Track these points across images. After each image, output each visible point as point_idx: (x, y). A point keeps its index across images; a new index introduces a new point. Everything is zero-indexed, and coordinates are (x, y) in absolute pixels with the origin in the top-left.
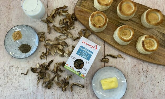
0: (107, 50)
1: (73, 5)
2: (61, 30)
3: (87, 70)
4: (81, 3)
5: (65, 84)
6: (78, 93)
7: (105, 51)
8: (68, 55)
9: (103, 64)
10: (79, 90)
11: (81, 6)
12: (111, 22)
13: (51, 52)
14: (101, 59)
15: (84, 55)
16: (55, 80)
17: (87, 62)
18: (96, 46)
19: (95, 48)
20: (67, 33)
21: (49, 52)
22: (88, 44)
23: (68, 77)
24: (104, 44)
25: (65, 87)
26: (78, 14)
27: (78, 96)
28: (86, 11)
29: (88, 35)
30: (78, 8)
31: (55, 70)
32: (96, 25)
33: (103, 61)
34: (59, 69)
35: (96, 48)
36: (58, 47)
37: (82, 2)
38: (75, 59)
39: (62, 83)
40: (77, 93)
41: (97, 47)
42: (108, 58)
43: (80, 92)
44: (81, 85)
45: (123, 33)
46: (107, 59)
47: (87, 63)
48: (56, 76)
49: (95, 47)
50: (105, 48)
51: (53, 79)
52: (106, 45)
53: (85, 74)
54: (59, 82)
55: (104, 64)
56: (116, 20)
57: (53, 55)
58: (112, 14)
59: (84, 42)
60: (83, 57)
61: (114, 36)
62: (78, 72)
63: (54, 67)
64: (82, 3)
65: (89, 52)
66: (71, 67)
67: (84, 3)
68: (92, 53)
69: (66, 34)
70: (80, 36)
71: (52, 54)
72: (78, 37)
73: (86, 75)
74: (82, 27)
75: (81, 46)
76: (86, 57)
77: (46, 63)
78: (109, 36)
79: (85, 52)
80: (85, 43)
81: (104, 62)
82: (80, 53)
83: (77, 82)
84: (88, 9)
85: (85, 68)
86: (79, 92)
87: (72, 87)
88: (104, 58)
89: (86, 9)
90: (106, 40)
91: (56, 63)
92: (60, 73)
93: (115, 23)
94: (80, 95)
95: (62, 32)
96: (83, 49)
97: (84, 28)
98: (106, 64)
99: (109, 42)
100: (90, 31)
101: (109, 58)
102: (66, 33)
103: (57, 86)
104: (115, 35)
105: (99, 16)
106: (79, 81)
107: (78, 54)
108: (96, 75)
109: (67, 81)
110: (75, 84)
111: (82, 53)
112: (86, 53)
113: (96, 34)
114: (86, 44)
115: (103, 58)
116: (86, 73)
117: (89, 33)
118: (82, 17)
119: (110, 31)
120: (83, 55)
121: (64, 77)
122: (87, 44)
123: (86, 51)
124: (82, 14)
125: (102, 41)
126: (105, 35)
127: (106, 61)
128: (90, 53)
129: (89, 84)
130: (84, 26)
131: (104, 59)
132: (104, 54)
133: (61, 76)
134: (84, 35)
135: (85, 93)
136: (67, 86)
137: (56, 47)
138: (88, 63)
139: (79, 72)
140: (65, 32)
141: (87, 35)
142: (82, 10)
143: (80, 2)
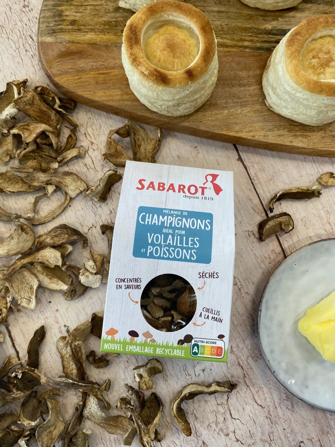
0: (261, 178)
1: (28, 48)
2: (22, 180)
3: (222, 316)
4: (54, 16)
5: (146, 412)
6: (221, 425)
7: (258, 187)
8: (99, 276)
9: (271, 245)
10: (221, 409)
11: (62, 31)
12: (227, 46)
13: (17, 297)
14: (256, 230)
15: (176, 247)
16: (91, 415)
17: (202, 275)
18: (210, 178)
19: (210, 192)
20: (55, 179)
21: (9, 300)
22: (172, 185)
23: (145, 375)
24: (240, 159)
25: (152, 428)
26: (66, 73)
27: (227, 435)
28: (93, 45)
29: (150, 147)
30: (51, 44)
31: (73, 368)
32: (166, 72)
33: (268, 236)
34: (88, 357)
35: (218, 190)
36: (41, 263)
37: (60, 8)
38: (138, 287)
39: (129, 414)
40: (217, 424)
41: (216, 182)
42: (284, 211)
43: (228, 416)
44: (218, 384)
45: (315, 61)
46: (281, 219)
47: (208, 280)
48: (85, 396)
49: (209, 185)
50: (252, 172)
51: (80, 416)
52: (250, 158)
53: (221, 337)
54: (115, 413)
55: (276, 243)
56: (246, 30)
57: (33, 305)
58: (216, 9)
59: (146, 184)
60: (174, 259)
61: (272, 99)
62: (181, 342)
63: (62, 357)
64: (60, 14)
65: (190, 221)
66: (134, 334)
67: (70, 13)
68: (209, 216)
69: (51, 189)
70: (117, 165)
71: (24, 304)
72: (110, 176)
73: (226, 339)
74: (110, 122)
75: (142, 209)
76: (187, 249)
77: (17, 353)
78: (246, 110)
79: (175, 228)
80: (152, 185)
81: (274, 237)
82: (153, 244)
83: (195, 379)
84: (102, 31)
85: (208, 310)
86: (221, 419)
87: (181, 413)
88: (265, 218)
89: (90, 37)
90: (243, 135)
91: (64, 338)
92: (102, 370)
93: (246, 44)
94: (231, 428)
95: (30, 186)
96: (155, 220)
97: (118, 123)
98: (287, 241)
99: (259, 136)
100: (152, 128)
101: (286, 207)
102: (48, 183)
103: (112, 437)
104: (274, 89)
105: (162, 30)
106: (198, 369)
107: (144, 256)
108: (267, 308)
109: (147, 394)
110: (186, 392)
111: (161, 238)
112: (180, 228)
113: (186, 124)
114: (161, 187)
115: (259, 219)
116: (225, 328)
117: (151, 136)
118: (85, 77)
119: (240, 85)
120: (169, 246)
121: (127, 385)
122: (167, 187)
123: (174, 221)
124: (82, 63)
125: (222, 147)
126: (226, 112)
127: (282, 229)
128: (200, 224)
129: (250, 360)
130: (115, 117)
131: (271, 223)
132: (256, 201)
133: (109, 385)
134: (135, 154)
135: (250, 409)
136: (156, 420)
137: (32, 264)
138: (212, 275)
139: (188, 338)
140: (42, 177)
141: (147, 147)
142: (73, 47)
143: (48, 14)
